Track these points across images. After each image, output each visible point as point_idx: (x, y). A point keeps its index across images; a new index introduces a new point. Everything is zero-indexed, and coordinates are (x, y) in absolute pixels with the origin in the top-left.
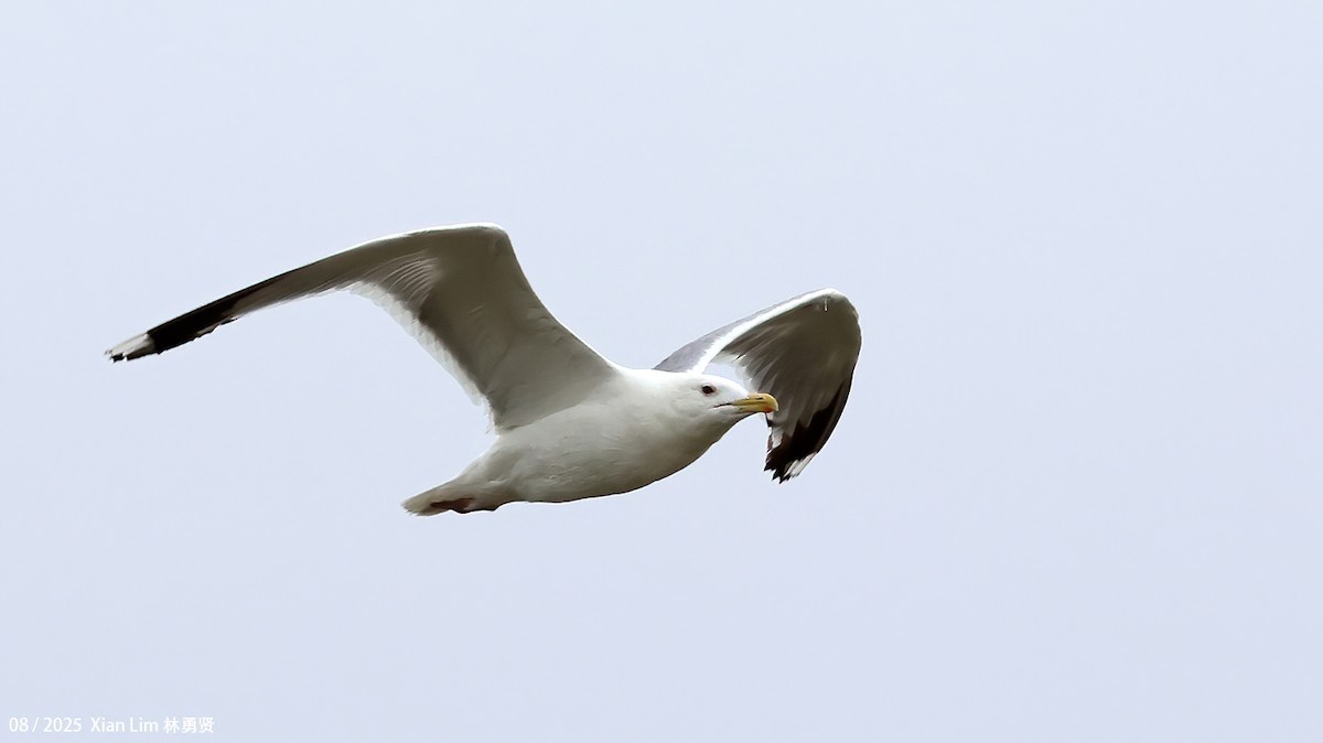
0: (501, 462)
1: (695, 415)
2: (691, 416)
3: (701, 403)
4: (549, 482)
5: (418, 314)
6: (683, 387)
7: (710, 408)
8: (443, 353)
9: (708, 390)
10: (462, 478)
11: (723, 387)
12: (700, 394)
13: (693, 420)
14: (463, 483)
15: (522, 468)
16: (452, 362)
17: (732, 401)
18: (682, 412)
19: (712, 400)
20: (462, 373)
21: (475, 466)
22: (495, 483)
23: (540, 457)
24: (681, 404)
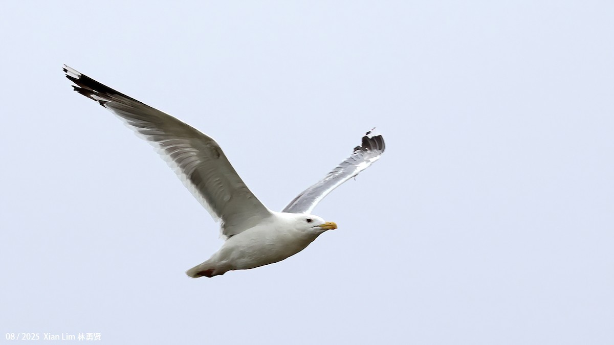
0: (226, 253)
1: (304, 231)
2: (302, 231)
3: (306, 226)
4: (245, 260)
5: (190, 177)
6: (299, 219)
7: (309, 227)
8: (201, 198)
9: (309, 221)
10: (209, 260)
11: (315, 219)
12: (306, 222)
13: (304, 233)
14: (210, 262)
15: (234, 255)
16: (205, 203)
17: (318, 225)
18: (298, 229)
19: (311, 224)
20: (210, 209)
21: (215, 255)
22: (224, 262)
23: (242, 249)
24: (299, 226)
